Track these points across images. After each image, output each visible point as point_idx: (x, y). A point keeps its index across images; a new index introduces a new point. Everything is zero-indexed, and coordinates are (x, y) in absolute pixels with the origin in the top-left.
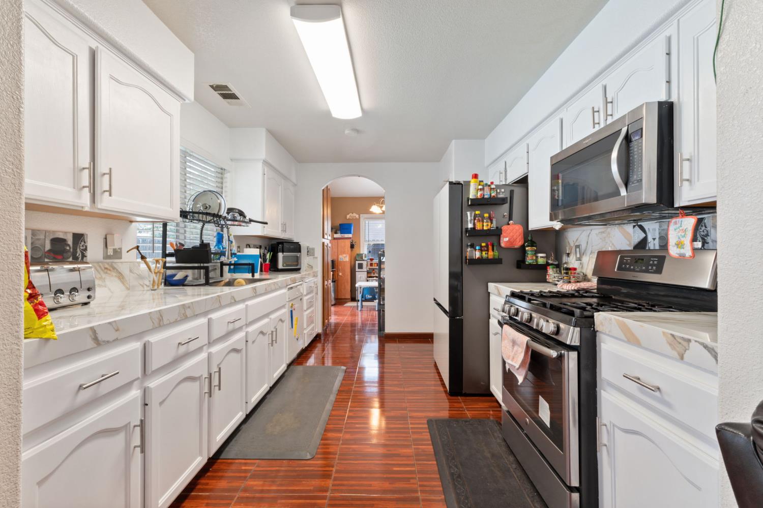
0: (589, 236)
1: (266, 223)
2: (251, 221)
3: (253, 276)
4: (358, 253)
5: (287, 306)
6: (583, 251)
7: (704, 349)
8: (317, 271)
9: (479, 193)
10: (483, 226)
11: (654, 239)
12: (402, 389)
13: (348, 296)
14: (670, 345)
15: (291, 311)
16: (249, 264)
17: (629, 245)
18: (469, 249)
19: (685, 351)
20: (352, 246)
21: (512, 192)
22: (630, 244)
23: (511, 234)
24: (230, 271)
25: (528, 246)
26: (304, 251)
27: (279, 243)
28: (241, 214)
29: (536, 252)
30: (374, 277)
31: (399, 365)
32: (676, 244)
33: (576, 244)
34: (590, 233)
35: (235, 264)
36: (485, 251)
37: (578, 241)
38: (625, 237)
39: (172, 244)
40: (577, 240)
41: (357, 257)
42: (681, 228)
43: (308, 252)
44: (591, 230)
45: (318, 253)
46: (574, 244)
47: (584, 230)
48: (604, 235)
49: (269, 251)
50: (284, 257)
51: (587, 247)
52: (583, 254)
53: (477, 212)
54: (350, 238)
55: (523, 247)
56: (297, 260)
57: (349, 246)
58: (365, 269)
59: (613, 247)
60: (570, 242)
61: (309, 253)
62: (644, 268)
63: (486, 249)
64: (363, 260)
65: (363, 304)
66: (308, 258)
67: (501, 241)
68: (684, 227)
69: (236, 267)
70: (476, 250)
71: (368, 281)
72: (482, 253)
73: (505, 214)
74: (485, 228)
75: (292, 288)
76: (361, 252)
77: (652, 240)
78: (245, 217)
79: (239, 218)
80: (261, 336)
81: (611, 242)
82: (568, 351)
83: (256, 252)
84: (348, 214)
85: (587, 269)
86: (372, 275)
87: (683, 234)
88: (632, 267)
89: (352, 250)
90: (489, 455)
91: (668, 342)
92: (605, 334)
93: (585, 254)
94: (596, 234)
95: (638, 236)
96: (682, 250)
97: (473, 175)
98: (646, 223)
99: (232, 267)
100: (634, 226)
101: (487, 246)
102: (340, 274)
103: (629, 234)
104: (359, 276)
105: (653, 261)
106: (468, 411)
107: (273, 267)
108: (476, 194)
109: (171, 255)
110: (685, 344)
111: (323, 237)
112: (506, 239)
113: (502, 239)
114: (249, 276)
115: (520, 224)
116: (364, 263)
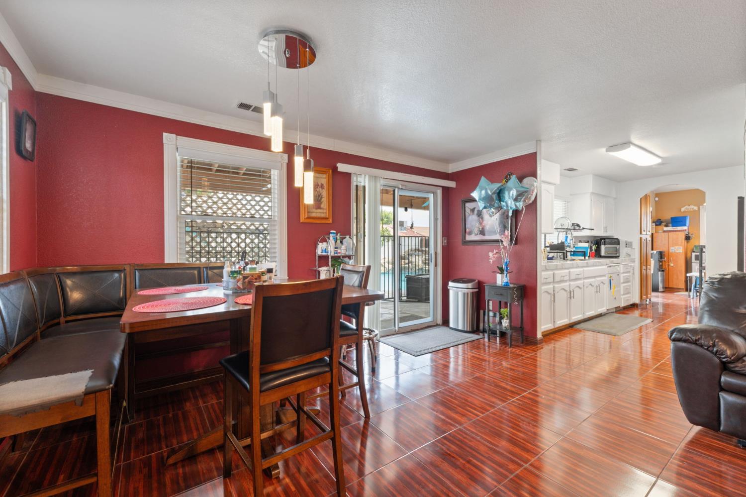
1: (593, 229)
2: (583, 228)
3: (585, 258)
4: (697, 244)
5: (607, 276)
8: (635, 259)
13: (682, 286)
15: (610, 280)
16: (582, 252)
20: (688, 238)
24: (571, 255)
26: (622, 244)
27: (601, 239)
28: (578, 225)
35: (574, 252)
39: (548, 243)
41: (694, 249)
43: (626, 244)
45: (636, 245)
49: (594, 244)
50: (605, 248)
54: (684, 230)
56: (617, 251)
57: (684, 238)
61: (627, 246)
66: (626, 249)
69: (575, 253)
75: (610, 266)
76: (702, 244)
78: (580, 227)
79: (577, 228)
80: (590, 286)
83: (586, 245)
84: (683, 207)
89: (687, 242)
99: (572, 253)
102: (672, 265)
104: (696, 267)
107: (598, 254)
109: (548, 247)
111: (641, 233)
114: (583, 258)
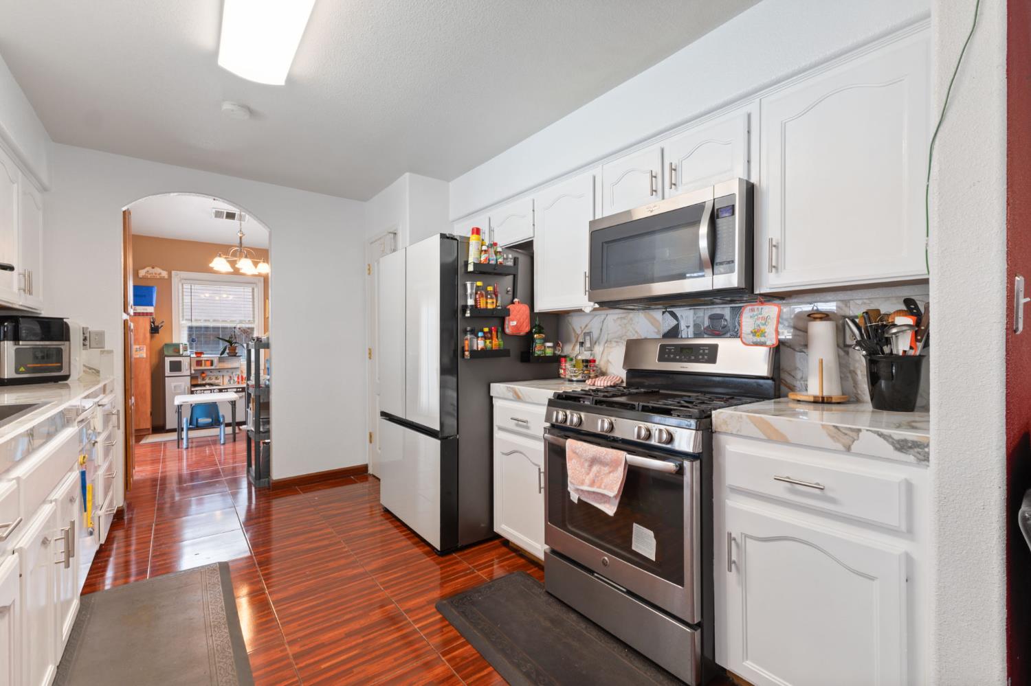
0: (603, 322)
4: (168, 342)
6: (594, 339)
7: (878, 437)
9: (483, 257)
10: (487, 303)
11: (688, 327)
12: (361, 570)
13: (147, 424)
14: (832, 437)
15: (83, 474)
17: (658, 333)
18: (469, 336)
19: (853, 442)
20: (155, 330)
21: (515, 260)
22: (659, 331)
23: (518, 316)
25: (536, 333)
26: (76, 337)
29: (546, 340)
30: (204, 385)
31: (331, 530)
32: (752, 332)
33: (584, 331)
34: (605, 319)
36: (489, 339)
37: (587, 328)
38: (652, 324)
40: (586, 326)
41: (166, 350)
42: (761, 316)
43: (85, 339)
44: (607, 315)
46: (582, 331)
47: (596, 315)
48: (625, 321)
51: (600, 334)
52: (596, 343)
53: (479, 284)
54: (151, 314)
55: (530, 334)
57: (148, 328)
58: (186, 370)
59: (636, 335)
60: (575, 328)
61: (87, 343)
62: (693, 358)
63: (489, 335)
64: (181, 356)
65: (189, 436)
66: (88, 353)
67: (506, 326)
68: (765, 314)
70: (478, 337)
71: (192, 392)
72: (485, 342)
73: (509, 289)
74: (490, 307)
76: (175, 341)
77: (685, 328)
81: (634, 329)
82: (692, 461)
84: (144, 268)
85: (600, 360)
86: (200, 382)
87: (763, 322)
88: (678, 357)
89: (152, 337)
90: (548, 624)
91: (829, 435)
92: (725, 433)
93: (597, 344)
94: (614, 320)
95: (668, 323)
96: (763, 338)
97: (473, 229)
98: (678, 309)
100: (664, 313)
101: (490, 332)
103: (658, 321)
104: (173, 385)
105: (704, 350)
106: (479, 570)
108: (478, 257)
110: (854, 434)
111: (125, 310)
112: (514, 323)
113: (507, 322)
115: (526, 303)
116: (185, 362)
